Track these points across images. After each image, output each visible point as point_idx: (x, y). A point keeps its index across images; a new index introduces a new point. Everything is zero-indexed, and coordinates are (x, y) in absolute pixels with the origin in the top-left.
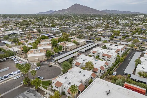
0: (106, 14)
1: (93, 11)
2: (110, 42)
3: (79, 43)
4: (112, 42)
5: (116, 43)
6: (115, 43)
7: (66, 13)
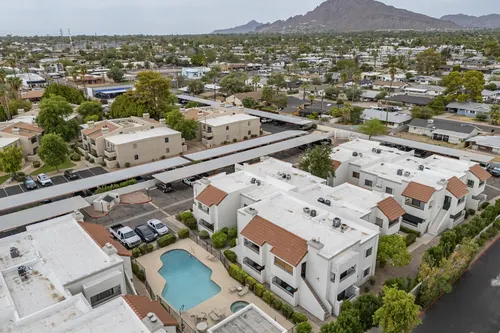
0: (453, 30)
1: (401, 19)
2: (411, 130)
3: (210, 129)
4: (419, 131)
5: (446, 139)
6: (436, 138)
7: (302, 29)
